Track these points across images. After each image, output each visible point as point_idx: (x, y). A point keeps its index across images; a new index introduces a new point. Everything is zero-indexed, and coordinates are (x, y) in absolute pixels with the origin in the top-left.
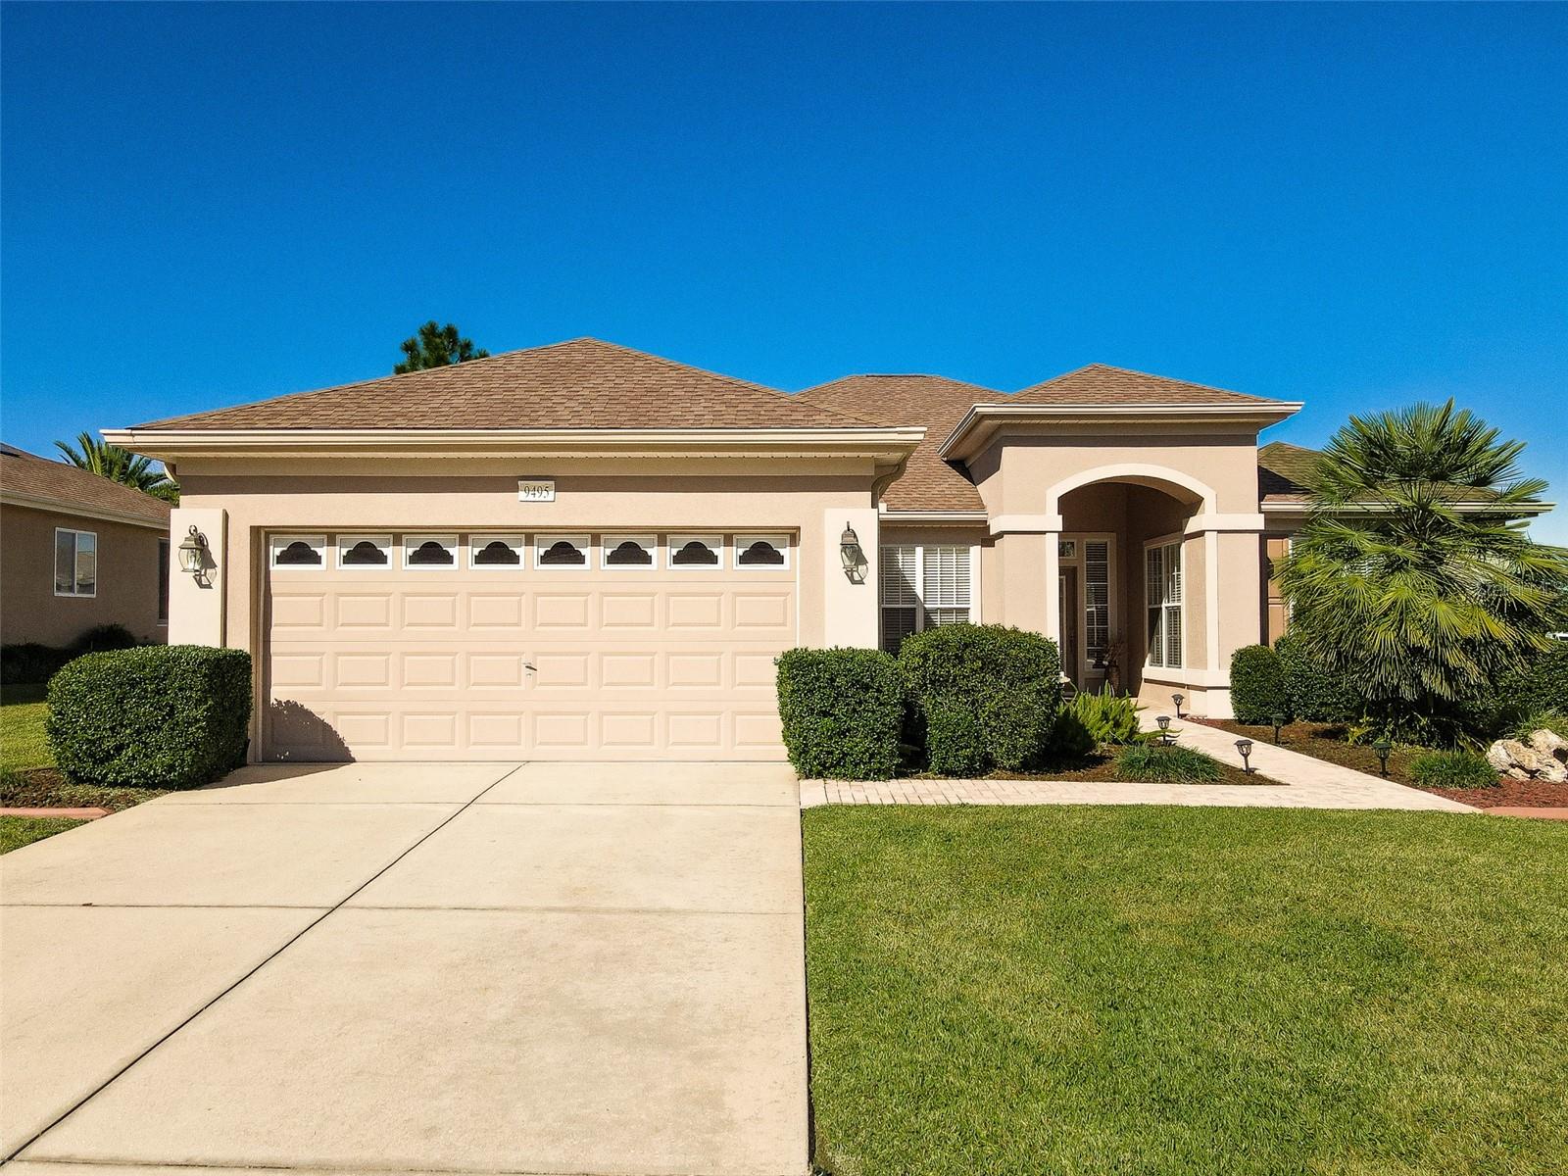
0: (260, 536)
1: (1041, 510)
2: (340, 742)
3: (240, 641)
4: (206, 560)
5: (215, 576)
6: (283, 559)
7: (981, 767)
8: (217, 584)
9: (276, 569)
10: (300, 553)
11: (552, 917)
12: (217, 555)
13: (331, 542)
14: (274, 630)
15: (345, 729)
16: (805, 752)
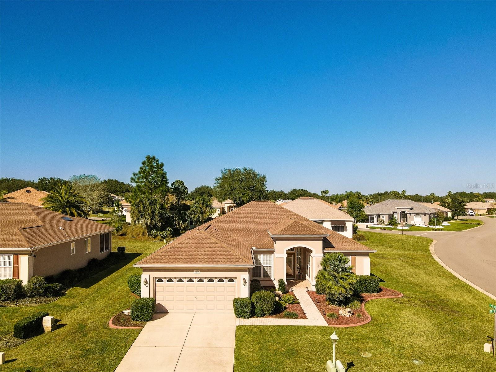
0: (155, 278)
1: (283, 253)
2: (167, 309)
3: (152, 296)
4: (147, 282)
5: (148, 285)
6: (157, 281)
7: (263, 315)
8: (149, 286)
9: (156, 283)
10: (160, 280)
11: (207, 348)
12: (148, 282)
13: (165, 279)
14: (156, 292)
15: (168, 308)
16: (237, 314)
